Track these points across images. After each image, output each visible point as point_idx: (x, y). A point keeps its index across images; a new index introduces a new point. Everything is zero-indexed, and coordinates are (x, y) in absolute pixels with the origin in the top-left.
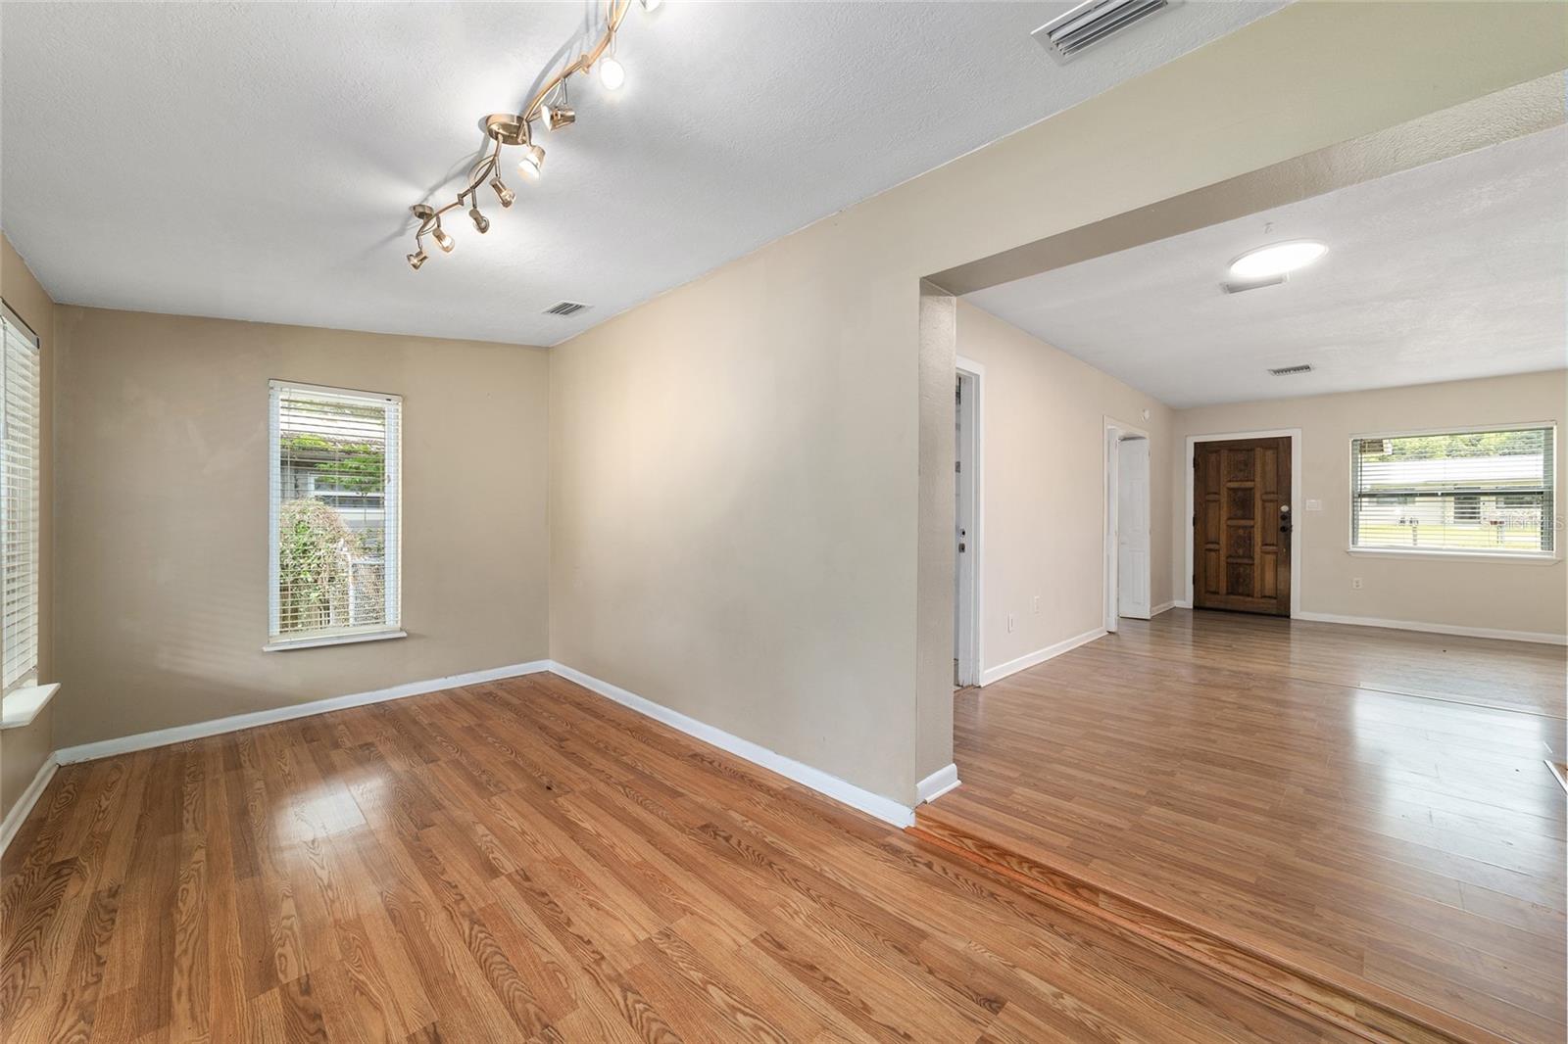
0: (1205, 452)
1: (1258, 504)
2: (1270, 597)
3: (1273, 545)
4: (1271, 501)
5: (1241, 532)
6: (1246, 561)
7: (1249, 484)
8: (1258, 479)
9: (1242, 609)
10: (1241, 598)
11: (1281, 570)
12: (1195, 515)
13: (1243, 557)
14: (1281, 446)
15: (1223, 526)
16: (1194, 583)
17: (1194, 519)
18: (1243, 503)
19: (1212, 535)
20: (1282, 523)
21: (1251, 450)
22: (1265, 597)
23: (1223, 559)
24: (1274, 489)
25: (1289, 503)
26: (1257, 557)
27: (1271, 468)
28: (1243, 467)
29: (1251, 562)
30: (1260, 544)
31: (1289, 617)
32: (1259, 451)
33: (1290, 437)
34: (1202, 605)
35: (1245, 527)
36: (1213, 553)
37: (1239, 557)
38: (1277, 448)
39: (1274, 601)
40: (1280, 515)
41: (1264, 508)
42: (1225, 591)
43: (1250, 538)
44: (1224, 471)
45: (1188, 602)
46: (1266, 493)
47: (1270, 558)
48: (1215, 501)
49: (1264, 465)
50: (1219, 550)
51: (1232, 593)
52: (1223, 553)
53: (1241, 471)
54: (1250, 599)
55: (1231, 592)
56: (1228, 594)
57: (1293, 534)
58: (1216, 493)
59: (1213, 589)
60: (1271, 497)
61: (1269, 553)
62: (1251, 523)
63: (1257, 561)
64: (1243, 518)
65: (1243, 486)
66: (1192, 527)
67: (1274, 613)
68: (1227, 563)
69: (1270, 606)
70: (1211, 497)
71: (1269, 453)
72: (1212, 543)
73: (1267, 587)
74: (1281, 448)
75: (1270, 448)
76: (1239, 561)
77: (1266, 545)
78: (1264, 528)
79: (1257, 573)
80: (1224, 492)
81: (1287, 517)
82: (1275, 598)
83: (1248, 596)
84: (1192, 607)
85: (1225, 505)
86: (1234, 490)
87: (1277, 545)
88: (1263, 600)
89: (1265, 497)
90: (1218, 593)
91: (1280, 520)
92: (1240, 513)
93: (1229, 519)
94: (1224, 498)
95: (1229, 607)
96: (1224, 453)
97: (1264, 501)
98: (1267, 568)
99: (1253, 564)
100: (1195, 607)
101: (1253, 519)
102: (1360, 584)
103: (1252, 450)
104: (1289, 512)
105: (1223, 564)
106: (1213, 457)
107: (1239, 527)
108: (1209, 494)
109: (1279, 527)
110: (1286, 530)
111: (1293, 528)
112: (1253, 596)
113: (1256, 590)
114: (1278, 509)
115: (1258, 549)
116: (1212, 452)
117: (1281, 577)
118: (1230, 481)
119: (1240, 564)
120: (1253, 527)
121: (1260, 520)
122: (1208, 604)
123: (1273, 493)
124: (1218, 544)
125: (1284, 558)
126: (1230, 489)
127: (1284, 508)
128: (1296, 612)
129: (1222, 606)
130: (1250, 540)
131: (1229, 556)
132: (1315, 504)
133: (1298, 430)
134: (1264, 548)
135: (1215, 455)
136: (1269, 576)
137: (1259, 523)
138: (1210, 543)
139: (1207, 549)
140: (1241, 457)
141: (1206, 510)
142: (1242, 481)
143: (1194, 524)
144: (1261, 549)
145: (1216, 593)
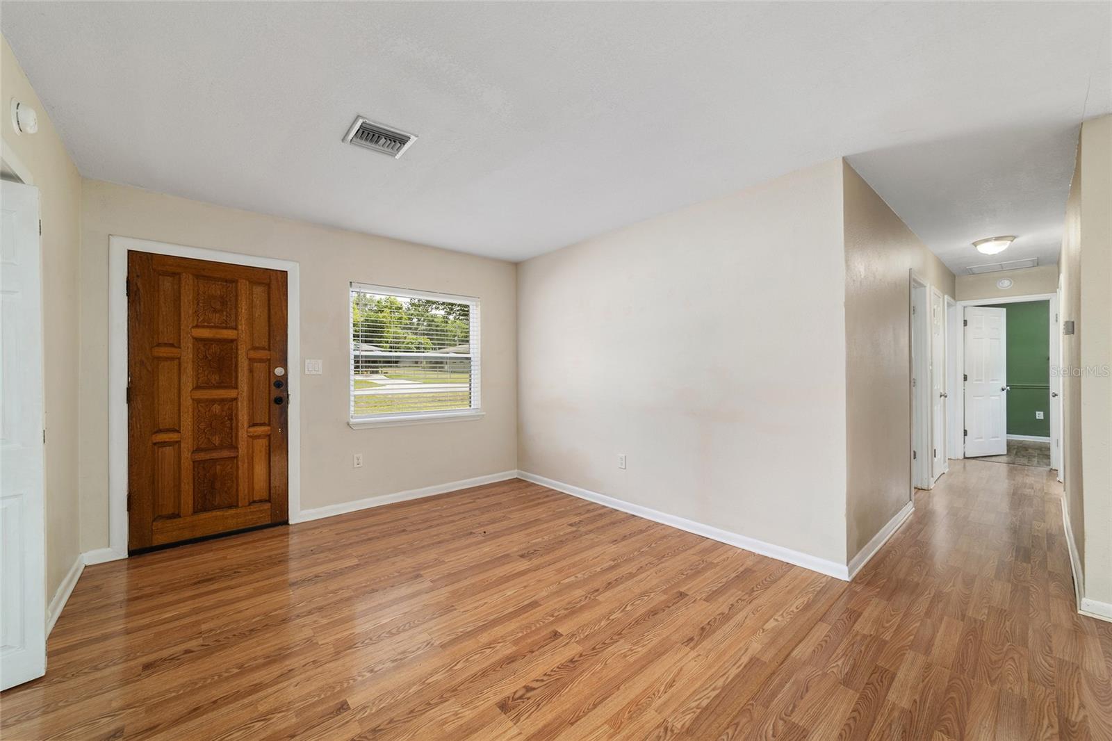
1: (243, 364)
2: (261, 501)
3: (263, 425)
4: (261, 361)
5: (216, 408)
6: (225, 454)
7: (228, 334)
8: (243, 326)
9: (221, 529)
10: (215, 513)
11: (275, 459)
12: (130, 384)
13: (221, 447)
14: (274, 282)
15: (187, 402)
16: (129, 509)
17: (130, 391)
20: (275, 393)
21: (232, 281)
22: (254, 502)
23: (186, 455)
24: (264, 343)
25: (285, 366)
27: (260, 313)
28: (218, 307)
29: (233, 455)
30: (246, 425)
31: (287, 522)
32: (243, 286)
33: (285, 273)
34: (148, 546)
35: (222, 401)
36: (168, 450)
37: (215, 448)
38: (268, 284)
39: (267, 506)
40: (273, 380)
41: (251, 371)
42: (191, 510)
43: (232, 417)
44: (187, 309)
46: (254, 348)
47: (260, 444)
48: (172, 359)
49: (251, 307)
50: (178, 442)
51: (205, 510)
52: (186, 446)
53: (215, 311)
54: (232, 512)
55: (202, 507)
56: (196, 511)
57: (289, 406)
58: (172, 345)
59: (169, 510)
60: (261, 353)
61: (258, 437)
62: (232, 394)
63: (242, 450)
64: (220, 386)
65: (218, 336)
66: (125, 406)
67: (267, 522)
68: (196, 462)
69: (262, 514)
70: (163, 352)
71: (259, 291)
72: (167, 432)
73: (257, 487)
74: (272, 285)
75: (260, 284)
76: (215, 455)
77: (255, 425)
78: (251, 400)
79: (242, 470)
80: (187, 345)
81: (282, 383)
82: (269, 501)
83: (230, 507)
84: (125, 555)
85: (190, 366)
86: (205, 342)
87: (269, 425)
88: (252, 508)
89: (253, 354)
90: (178, 516)
91: (273, 387)
92: (215, 378)
93: (197, 388)
94: (187, 353)
95: (198, 534)
96: (188, 283)
97: (251, 360)
98: (256, 459)
99: (237, 457)
100: (131, 553)
101: (236, 388)
102: (361, 461)
103: (234, 280)
104: (285, 376)
105: (186, 464)
106: (167, 284)
107: (213, 401)
108: (159, 345)
109: (273, 397)
110: (281, 401)
111: (290, 398)
112: (237, 506)
113: (241, 495)
114: (270, 372)
115: (243, 433)
116: (165, 274)
117: (275, 470)
118: (197, 326)
119: (214, 461)
120: (236, 399)
121: (245, 389)
122: (159, 539)
123: (264, 349)
124: (178, 431)
125: (278, 443)
126: (197, 340)
127: (279, 371)
128: (298, 514)
129: (187, 535)
130: (231, 419)
131: (198, 450)
132: (316, 366)
133: (298, 264)
134: (251, 429)
135: (170, 279)
136: (260, 470)
137: (245, 394)
138: (160, 431)
139: (155, 444)
140: (216, 289)
141: (153, 374)
142: (217, 328)
143: (129, 398)
144: (247, 431)
145: (175, 516)
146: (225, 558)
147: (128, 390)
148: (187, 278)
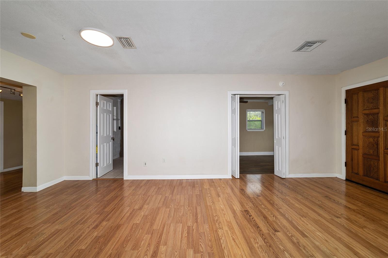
0: (352, 94)
1: (382, 122)
5: (371, 140)
6: (375, 157)
7: (376, 111)
8: (381, 107)
9: (372, 186)
10: (372, 179)
12: (346, 129)
13: (373, 155)
15: (361, 136)
16: (346, 166)
17: (346, 131)
18: (373, 122)
19: (355, 142)
23: (361, 155)
26: (381, 156)
28: (372, 101)
29: (377, 159)
32: (382, 90)
34: (351, 179)
35: (374, 137)
36: (356, 151)
37: (370, 155)
41: (386, 125)
42: (362, 174)
43: (377, 144)
44: (361, 105)
45: (342, 175)
48: (357, 122)
49: (385, 98)
50: (359, 150)
52: (361, 152)
53: (371, 103)
55: (366, 175)
56: (364, 175)
58: (357, 117)
59: (355, 172)
62: (378, 135)
63: (381, 158)
65: (372, 112)
66: (345, 136)
68: (364, 158)
70: (355, 119)
72: (356, 145)
76: (371, 157)
79: (381, 166)
83: (377, 179)
84: (344, 179)
85: (362, 124)
86: (367, 115)
89: (387, 118)
90: (359, 174)
93: (364, 132)
94: (361, 120)
95: (364, 184)
99: (379, 160)
100: (347, 180)
101: (379, 132)
103: (378, 90)
105: (361, 158)
107: (370, 137)
108: (353, 118)
112: (379, 180)
113: (381, 177)
115: (382, 151)
118: (365, 110)
119: (371, 159)
120: (379, 137)
121: (383, 133)
122: (353, 179)
124: (358, 146)
126: (365, 114)
129: (360, 182)
131: (364, 154)
135: (356, 95)
137: (383, 135)
138: (354, 145)
139: (352, 149)
140: (371, 95)
141: (352, 127)
142: (372, 109)
143: (346, 134)
144: (384, 151)
145: (357, 174)
148: (361, 94)
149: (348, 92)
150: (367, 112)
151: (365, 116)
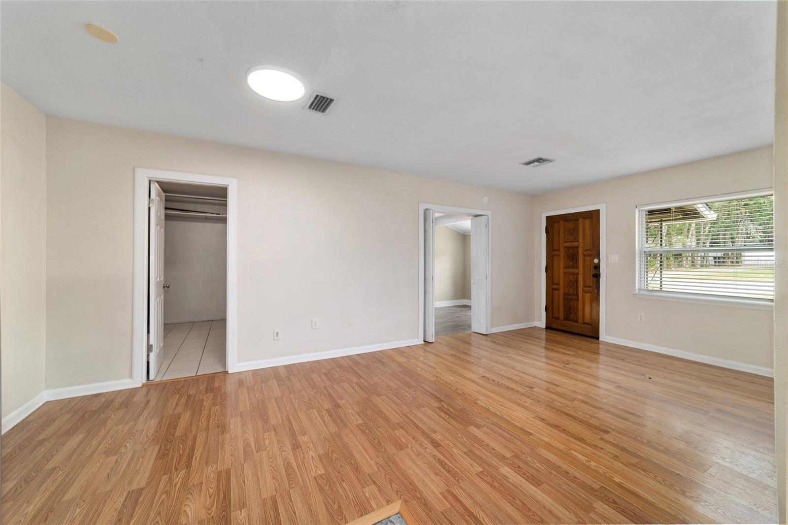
0: (552, 221)
1: (581, 257)
2: (588, 324)
3: (590, 287)
4: (589, 256)
5: (572, 277)
6: (574, 297)
7: (575, 244)
8: (581, 241)
9: (572, 330)
10: (571, 323)
11: (594, 305)
12: (547, 265)
13: (573, 294)
14: (594, 216)
15: (562, 273)
16: (546, 311)
17: (546, 268)
18: (573, 257)
19: (556, 281)
20: (595, 272)
22: (586, 323)
23: (561, 295)
24: (590, 247)
25: (598, 257)
26: (580, 294)
27: (588, 232)
28: (572, 232)
29: (577, 298)
30: (582, 286)
31: (598, 338)
32: (581, 221)
33: (599, 210)
34: (551, 326)
35: (574, 274)
36: (557, 292)
37: (570, 294)
38: (592, 217)
39: (590, 327)
40: (593, 265)
41: (584, 260)
42: (563, 318)
43: (577, 282)
44: (562, 235)
45: (542, 323)
46: (586, 250)
47: (588, 296)
48: (557, 256)
49: (584, 230)
50: (559, 290)
51: (567, 320)
52: (561, 291)
53: (572, 234)
54: (576, 324)
55: (566, 318)
56: (565, 319)
57: (601, 279)
58: (558, 250)
59: (556, 316)
60: (589, 252)
61: (587, 292)
62: (575, 271)
63: (580, 298)
64: (573, 267)
65: (572, 245)
66: (545, 273)
67: (590, 335)
68: (564, 299)
69: (588, 330)
70: (555, 253)
71: (587, 222)
72: (556, 284)
73: (586, 317)
74: (593, 217)
75: (587, 218)
76: (571, 297)
77: (586, 287)
78: (584, 275)
79: (580, 307)
80: (562, 249)
81: (597, 267)
82: (591, 325)
83: (575, 321)
84: (544, 327)
85: (563, 258)
86: (568, 248)
87: (592, 287)
88: (583, 326)
89: (586, 253)
91: (593, 269)
92: (571, 264)
93: (566, 268)
94: (562, 254)
95: (565, 329)
97: (584, 255)
98: (586, 303)
99: (578, 300)
100: (547, 327)
101: (578, 269)
102: (643, 318)
103: (577, 220)
104: (599, 263)
105: (561, 299)
107: (571, 274)
108: (554, 250)
109: (593, 274)
110: (597, 276)
111: (601, 275)
112: (578, 322)
113: (580, 318)
114: (593, 261)
115: (581, 289)
117: (594, 311)
118: (565, 242)
119: (571, 300)
120: (578, 273)
121: (582, 269)
122: (554, 326)
123: (590, 250)
124: (559, 285)
125: (596, 297)
126: (565, 247)
127: (596, 261)
128: (603, 337)
129: (561, 328)
130: (577, 283)
131: (565, 294)
132: (615, 258)
133: (605, 204)
134: (584, 288)
135: (557, 224)
136: (587, 309)
137: (581, 271)
138: (554, 284)
139: (553, 289)
140: (571, 225)
141: (553, 262)
142: (572, 242)
143: (546, 271)
144: (583, 289)
145: (558, 319)
146: (556, 337)
147: (546, 267)
148: (562, 223)
149: (548, 218)
150: (567, 244)
151: (566, 250)
